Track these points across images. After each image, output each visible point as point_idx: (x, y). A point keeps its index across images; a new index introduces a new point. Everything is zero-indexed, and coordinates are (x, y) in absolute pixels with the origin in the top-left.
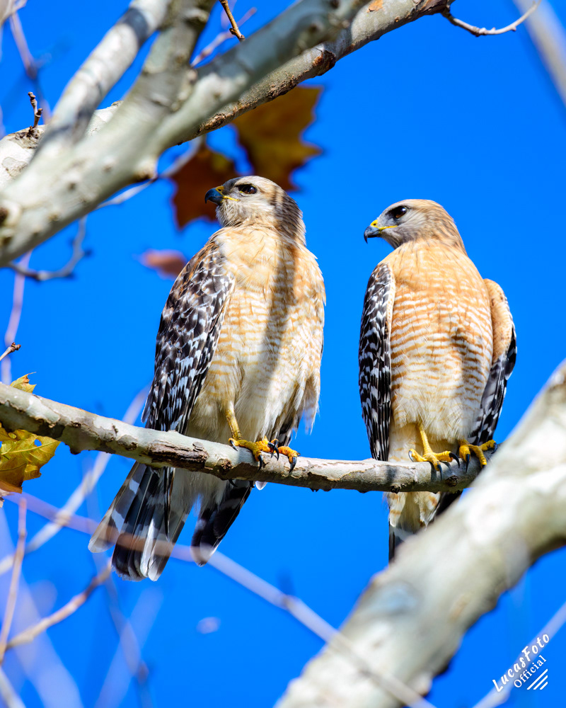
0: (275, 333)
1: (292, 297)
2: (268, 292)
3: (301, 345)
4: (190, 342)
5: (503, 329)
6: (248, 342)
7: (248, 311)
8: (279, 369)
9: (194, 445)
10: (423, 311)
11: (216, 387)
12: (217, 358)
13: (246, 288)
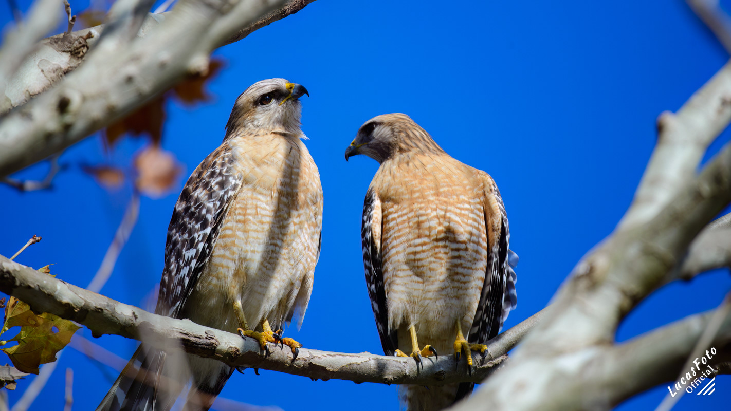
0: (278, 234)
1: (296, 203)
2: (275, 194)
3: (300, 247)
4: (196, 235)
5: (494, 220)
6: (251, 240)
7: (254, 211)
8: (279, 268)
9: (206, 333)
10: (404, 221)
11: (218, 278)
12: (222, 252)
13: (255, 189)
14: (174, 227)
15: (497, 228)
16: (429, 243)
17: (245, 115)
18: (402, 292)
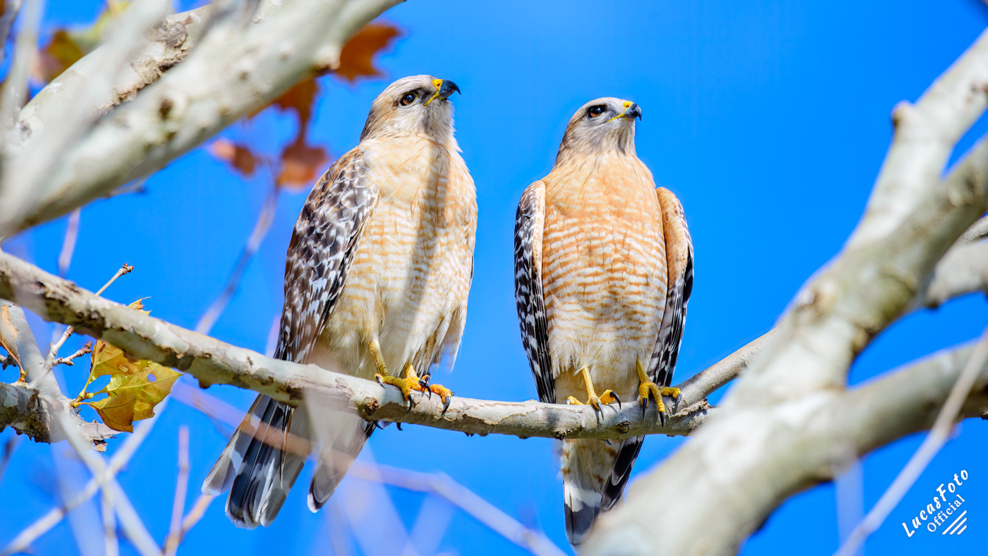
0: (423, 257)
1: (442, 219)
2: (417, 209)
3: (450, 272)
4: (325, 262)
5: (678, 248)
6: (391, 264)
7: (392, 230)
8: (425, 298)
9: (336, 381)
10: (571, 243)
11: (353, 313)
12: (356, 280)
13: (392, 203)
14: (294, 252)
15: (682, 258)
16: (602, 274)
17: (383, 118)
18: (569, 329)
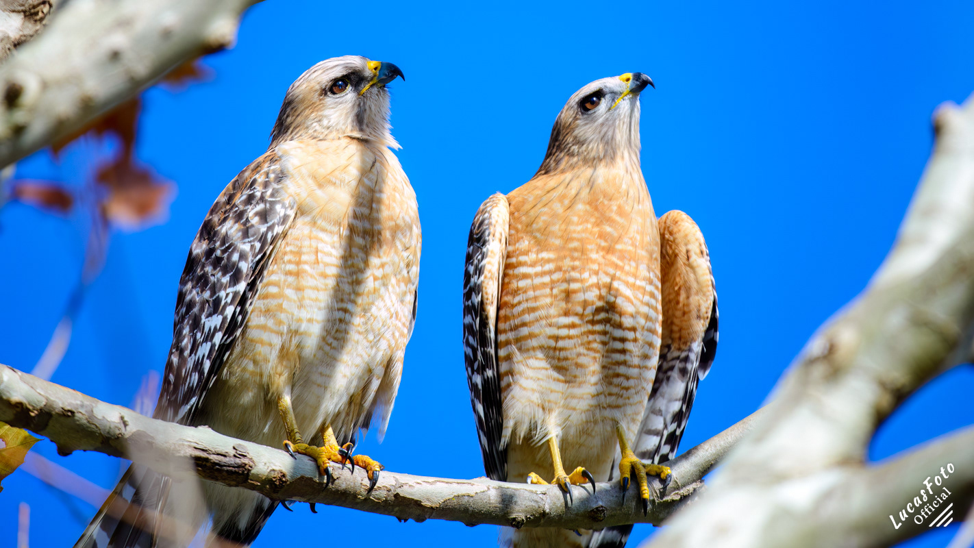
0: (350, 294)
2: (346, 232)
3: (384, 314)
4: (222, 294)
5: (701, 301)
6: (307, 302)
7: (312, 258)
8: (349, 347)
9: (234, 448)
10: (544, 284)
11: (255, 362)
12: (262, 320)
13: (315, 223)
14: (189, 280)
16: (580, 326)
17: (307, 112)
18: (533, 390)
